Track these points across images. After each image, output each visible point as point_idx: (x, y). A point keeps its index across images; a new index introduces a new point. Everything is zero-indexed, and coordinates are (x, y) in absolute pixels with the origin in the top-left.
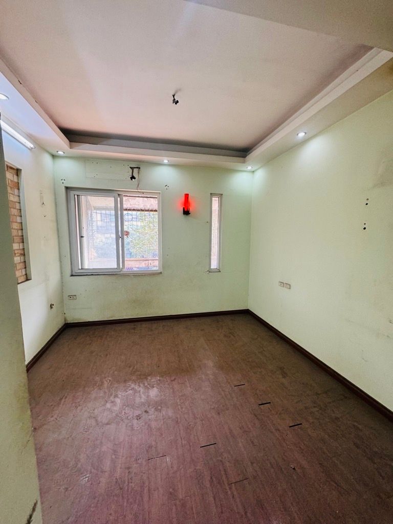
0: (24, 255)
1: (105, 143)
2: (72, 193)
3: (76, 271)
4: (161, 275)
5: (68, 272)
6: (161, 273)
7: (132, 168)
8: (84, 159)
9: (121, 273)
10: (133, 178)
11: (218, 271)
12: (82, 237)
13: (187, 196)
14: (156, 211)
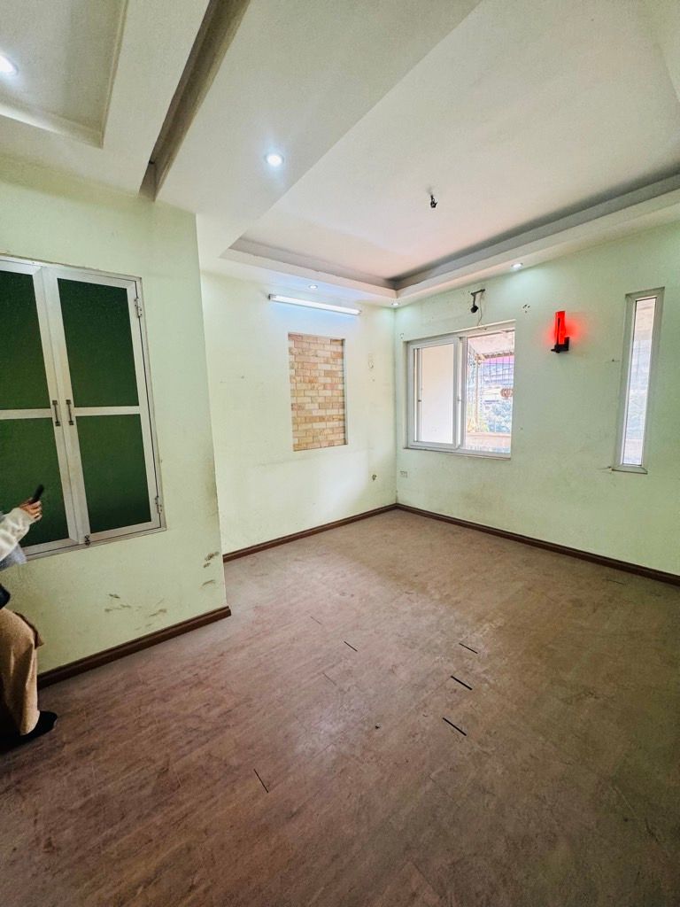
0: (344, 420)
1: (432, 275)
2: (412, 347)
3: (411, 443)
4: (509, 462)
5: (402, 443)
6: (510, 459)
7: (474, 294)
8: (420, 302)
9: (457, 451)
10: (475, 309)
11: (642, 471)
12: (419, 401)
13: (561, 315)
14: (511, 354)
